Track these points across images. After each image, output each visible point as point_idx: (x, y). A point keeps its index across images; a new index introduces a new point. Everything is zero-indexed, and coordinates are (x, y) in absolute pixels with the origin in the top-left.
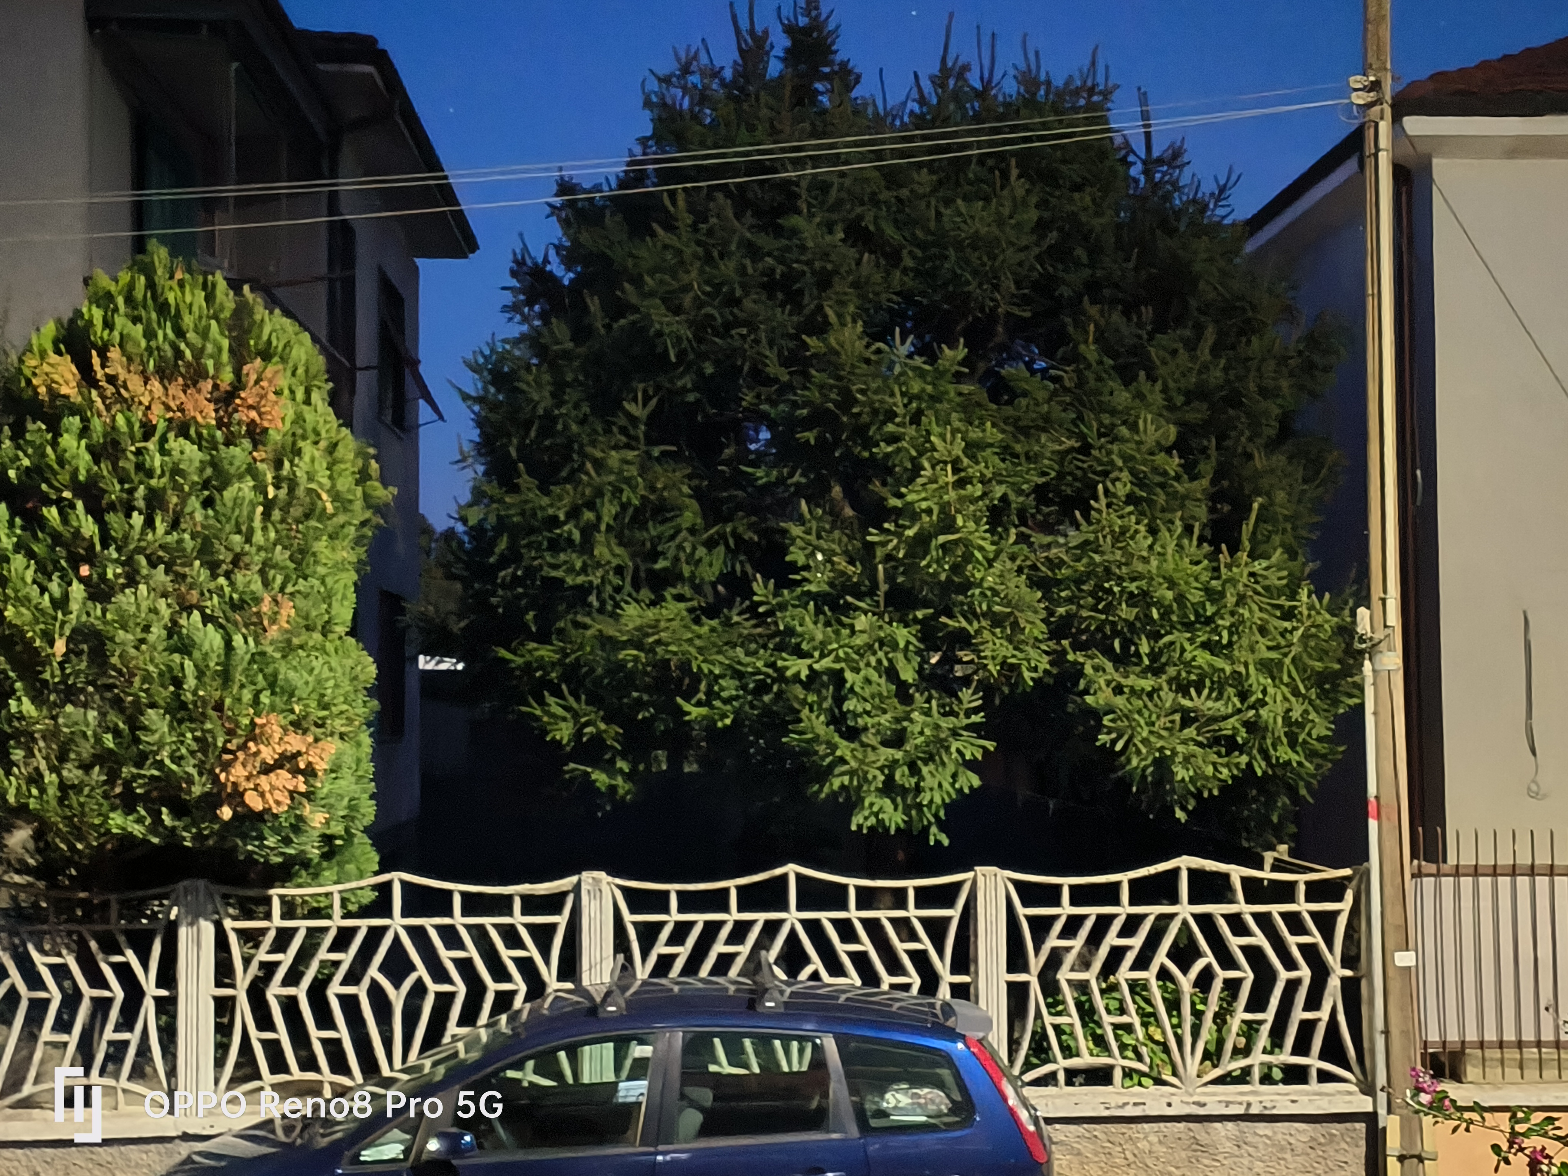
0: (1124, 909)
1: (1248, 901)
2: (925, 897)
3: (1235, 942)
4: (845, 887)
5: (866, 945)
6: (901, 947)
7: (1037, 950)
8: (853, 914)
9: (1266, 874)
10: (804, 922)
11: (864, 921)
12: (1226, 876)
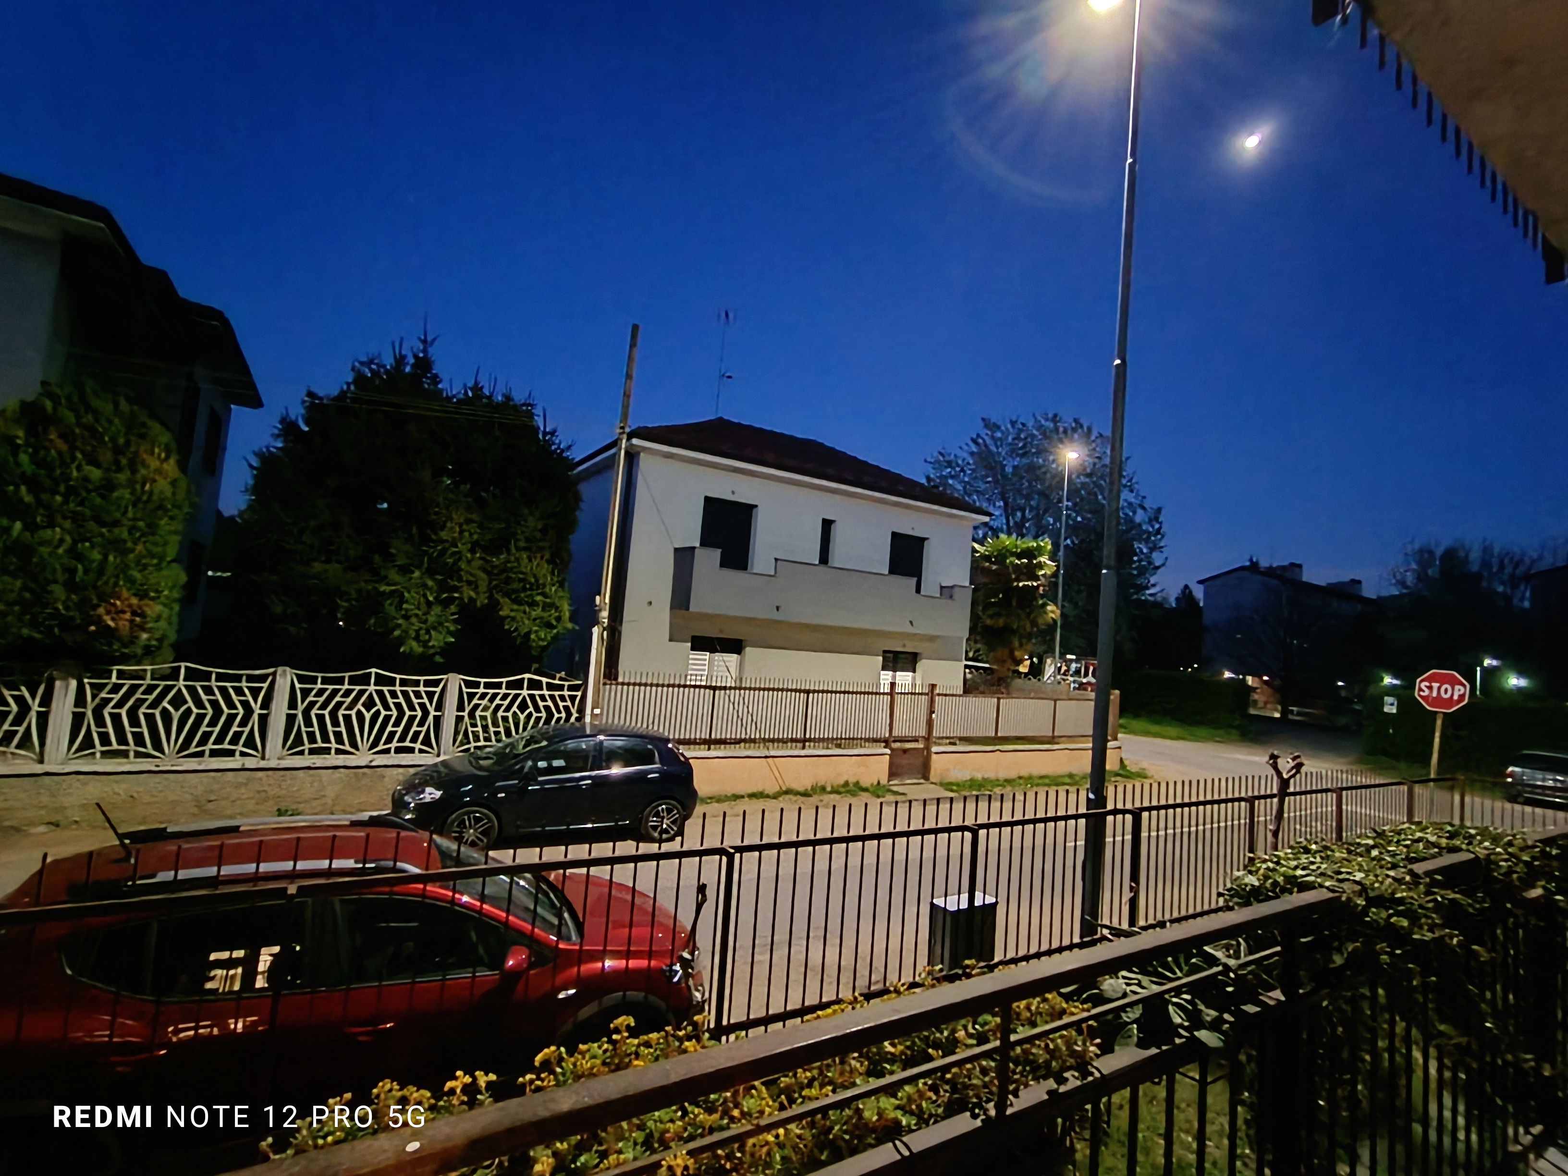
0: (503, 691)
1: (548, 690)
2: (427, 683)
3: (541, 704)
4: (395, 678)
5: (401, 700)
6: (415, 701)
7: (469, 704)
8: (398, 688)
9: (557, 682)
10: (376, 691)
11: (402, 691)
12: (541, 682)
